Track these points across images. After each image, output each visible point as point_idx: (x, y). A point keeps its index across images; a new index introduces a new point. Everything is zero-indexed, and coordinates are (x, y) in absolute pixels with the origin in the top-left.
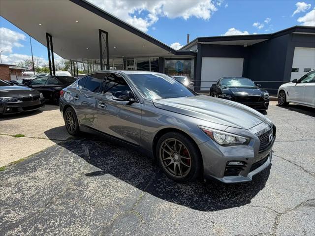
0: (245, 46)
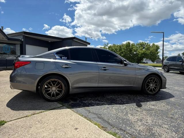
0: (49, 42)
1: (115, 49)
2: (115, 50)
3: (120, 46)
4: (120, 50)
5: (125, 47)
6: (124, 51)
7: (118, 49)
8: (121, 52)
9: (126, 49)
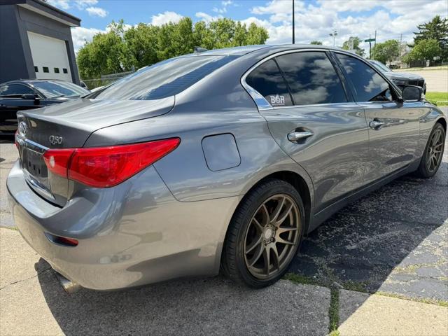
1: (150, 41)
2: (151, 44)
3: (165, 30)
4: (166, 42)
5: (177, 34)
6: (180, 47)
7: (159, 39)
8: (169, 51)
9: (182, 39)
